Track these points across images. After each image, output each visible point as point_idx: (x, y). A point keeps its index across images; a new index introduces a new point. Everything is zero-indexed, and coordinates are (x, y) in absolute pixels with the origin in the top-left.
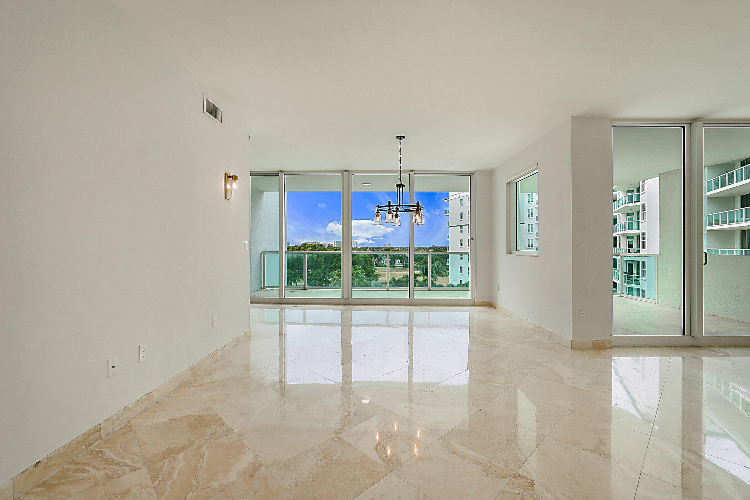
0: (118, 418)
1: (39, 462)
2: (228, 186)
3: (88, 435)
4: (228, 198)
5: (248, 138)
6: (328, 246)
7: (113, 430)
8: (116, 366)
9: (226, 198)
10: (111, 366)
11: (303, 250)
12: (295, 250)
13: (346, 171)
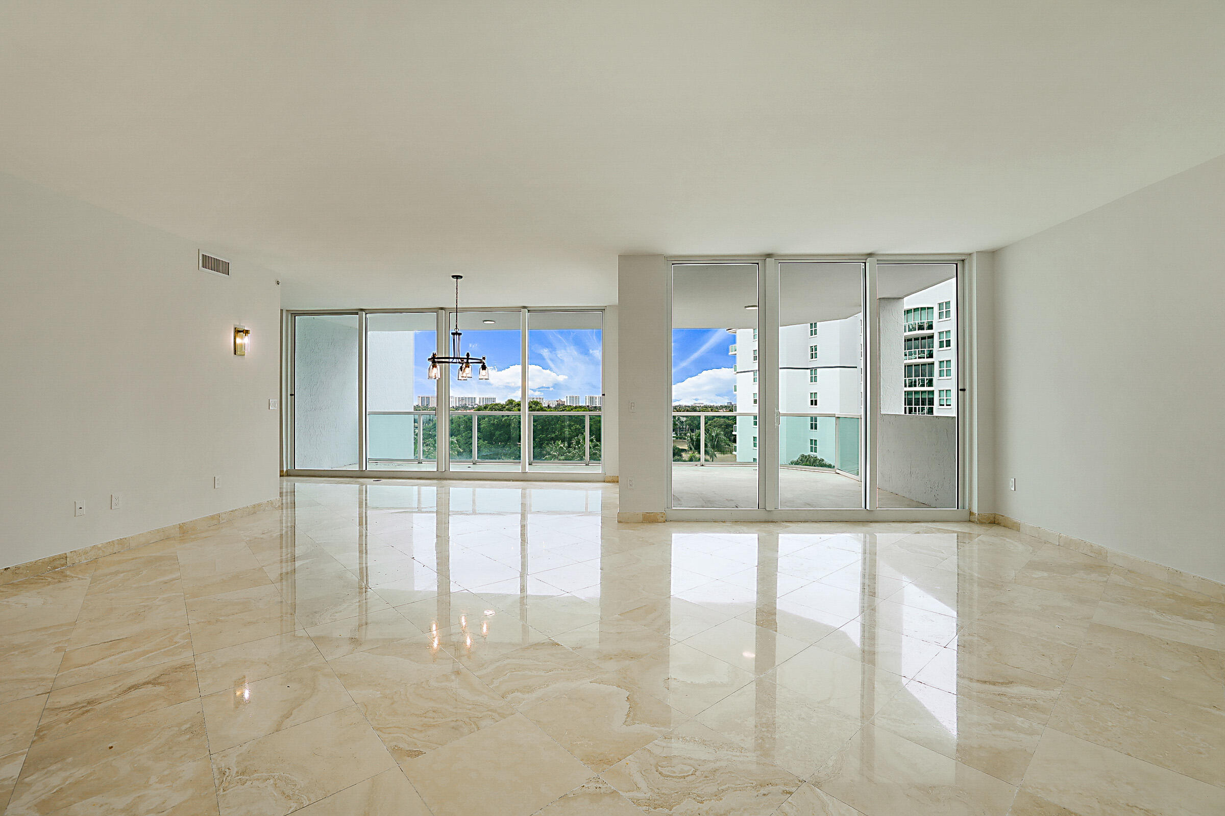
0: (86, 553)
1: (9, 568)
2: (238, 341)
3: (54, 559)
4: (238, 353)
5: (275, 283)
6: (556, 403)
7: (80, 562)
8: (84, 508)
9: (235, 354)
10: (78, 507)
11: (508, 410)
12: (495, 410)
13: (442, 309)
